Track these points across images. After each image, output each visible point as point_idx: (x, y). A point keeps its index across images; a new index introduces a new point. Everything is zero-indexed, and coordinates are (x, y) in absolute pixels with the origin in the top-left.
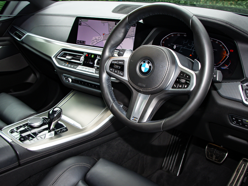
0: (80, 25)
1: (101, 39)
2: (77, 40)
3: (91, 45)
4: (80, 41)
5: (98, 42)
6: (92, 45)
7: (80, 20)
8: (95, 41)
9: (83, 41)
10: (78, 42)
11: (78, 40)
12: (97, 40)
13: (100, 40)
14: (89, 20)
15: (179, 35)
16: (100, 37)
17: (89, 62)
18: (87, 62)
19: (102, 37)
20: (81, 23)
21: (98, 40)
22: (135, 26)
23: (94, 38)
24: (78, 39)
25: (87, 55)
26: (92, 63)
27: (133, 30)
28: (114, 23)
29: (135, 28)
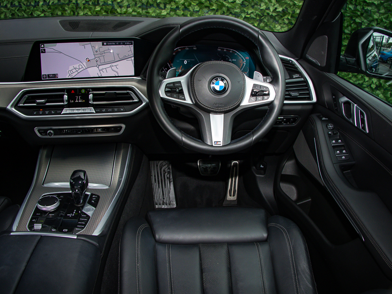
0: (43, 52)
1: (83, 67)
3: (67, 77)
4: (48, 75)
5: (79, 71)
6: (70, 77)
7: (43, 46)
8: (74, 71)
9: (53, 75)
10: (45, 76)
11: (43, 75)
12: (77, 70)
13: (83, 69)
14: (57, 44)
15: (188, 49)
16: (81, 64)
17: (78, 100)
18: (74, 101)
19: (85, 64)
20: (45, 50)
21: (79, 69)
22: (132, 44)
23: (71, 68)
24: (43, 73)
25: (73, 92)
26: (84, 101)
27: (129, 49)
28: (101, 43)
29: (132, 47)
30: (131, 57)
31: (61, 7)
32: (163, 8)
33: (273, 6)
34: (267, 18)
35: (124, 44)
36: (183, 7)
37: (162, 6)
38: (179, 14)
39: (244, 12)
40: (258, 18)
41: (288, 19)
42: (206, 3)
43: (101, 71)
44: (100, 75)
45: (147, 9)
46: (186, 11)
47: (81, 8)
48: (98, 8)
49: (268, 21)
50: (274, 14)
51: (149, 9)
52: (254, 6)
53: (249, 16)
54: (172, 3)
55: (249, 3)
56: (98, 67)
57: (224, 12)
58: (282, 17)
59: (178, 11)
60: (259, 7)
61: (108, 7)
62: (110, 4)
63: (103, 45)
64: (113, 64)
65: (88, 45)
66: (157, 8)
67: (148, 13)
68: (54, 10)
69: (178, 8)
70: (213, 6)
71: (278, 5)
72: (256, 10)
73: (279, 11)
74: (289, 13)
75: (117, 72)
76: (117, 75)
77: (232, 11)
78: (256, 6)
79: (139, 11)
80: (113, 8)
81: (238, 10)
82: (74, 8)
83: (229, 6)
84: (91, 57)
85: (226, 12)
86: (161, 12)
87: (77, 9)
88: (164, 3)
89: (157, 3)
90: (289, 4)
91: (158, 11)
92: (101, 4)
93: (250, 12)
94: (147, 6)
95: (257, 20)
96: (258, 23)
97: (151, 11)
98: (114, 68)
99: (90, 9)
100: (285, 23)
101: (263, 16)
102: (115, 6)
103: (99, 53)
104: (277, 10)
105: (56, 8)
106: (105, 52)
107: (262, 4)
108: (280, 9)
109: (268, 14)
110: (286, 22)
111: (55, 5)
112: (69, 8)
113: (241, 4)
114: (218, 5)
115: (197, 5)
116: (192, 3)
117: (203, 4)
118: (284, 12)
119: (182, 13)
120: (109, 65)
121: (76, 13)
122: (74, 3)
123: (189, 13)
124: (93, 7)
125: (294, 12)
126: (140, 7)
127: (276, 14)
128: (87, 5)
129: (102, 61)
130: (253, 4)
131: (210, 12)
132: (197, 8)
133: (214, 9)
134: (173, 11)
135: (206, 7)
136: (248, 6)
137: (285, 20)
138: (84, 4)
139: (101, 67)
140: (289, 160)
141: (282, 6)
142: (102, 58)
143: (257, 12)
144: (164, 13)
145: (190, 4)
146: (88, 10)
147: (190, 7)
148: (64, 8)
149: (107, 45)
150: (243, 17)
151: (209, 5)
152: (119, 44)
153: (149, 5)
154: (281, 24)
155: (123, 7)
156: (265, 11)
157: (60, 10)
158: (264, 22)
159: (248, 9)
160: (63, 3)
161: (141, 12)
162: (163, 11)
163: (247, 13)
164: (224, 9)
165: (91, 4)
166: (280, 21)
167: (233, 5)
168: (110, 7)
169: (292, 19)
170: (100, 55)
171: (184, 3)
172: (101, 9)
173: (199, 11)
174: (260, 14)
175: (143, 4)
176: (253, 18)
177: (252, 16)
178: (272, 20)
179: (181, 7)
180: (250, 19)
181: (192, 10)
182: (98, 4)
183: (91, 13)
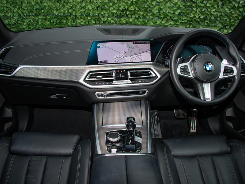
0: (98, 48)
1: (122, 56)
2: (98, 60)
4: (102, 61)
5: (120, 59)
6: (114, 62)
7: (98, 44)
8: (117, 59)
9: (105, 61)
10: (100, 62)
12: (119, 58)
13: (122, 58)
14: (107, 43)
17: (121, 76)
18: (119, 77)
19: (123, 54)
20: (99, 46)
22: (149, 43)
23: (115, 57)
25: (118, 71)
26: (125, 76)
27: (148, 46)
28: (132, 42)
29: (149, 45)
30: (149, 51)
31: (66, 18)
32: (130, 17)
33: (198, 15)
34: (194, 23)
35: (145, 43)
36: (143, 16)
37: (130, 16)
38: (140, 21)
39: (181, 19)
40: (189, 23)
41: (207, 23)
42: (157, 14)
43: (132, 59)
44: (132, 61)
45: (120, 18)
46: (145, 19)
47: (78, 18)
48: (89, 18)
49: (195, 24)
50: (199, 20)
51: (121, 18)
52: (186, 15)
53: (183, 22)
54: (136, 14)
55: (183, 14)
56: (131, 57)
57: (168, 19)
58: (203, 22)
59: (139, 19)
60: (189, 16)
61: (95, 17)
62: (97, 16)
63: (133, 43)
64: (139, 55)
65: (125, 44)
66: (127, 18)
67: (121, 20)
68: (61, 20)
69: (139, 17)
70: (161, 15)
71: (201, 14)
72: (188, 18)
73: (202, 18)
74: (208, 19)
75: (141, 59)
76: (141, 61)
77: (173, 18)
78: (187, 16)
79: (115, 19)
80: (99, 18)
81: (176, 18)
82: (74, 18)
83: (171, 15)
84: (127, 51)
85: (169, 19)
86: (129, 20)
87: (76, 19)
88: (131, 14)
89: (126, 14)
90: (208, 14)
91: (127, 19)
92: (91, 16)
93: (184, 19)
94: (120, 16)
95: (188, 24)
96: (189, 25)
97: (122, 20)
98: (140, 57)
99: (84, 19)
100: (205, 26)
101: (192, 21)
102: (100, 16)
103: (131, 48)
104: (201, 18)
105: (63, 18)
106: (135, 47)
107: (191, 14)
108: (202, 17)
109: (195, 20)
110: (206, 24)
111: (62, 16)
112: (70, 18)
113: (178, 15)
114: (164, 15)
115: (151, 15)
116: (149, 14)
117: (155, 14)
118: (205, 19)
119: (142, 20)
120: (137, 55)
121: (75, 21)
122: (74, 15)
123: (147, 20)
124: (86, 17)
125: (211, 18)
126: (115, 17)
127: (200, 20)
128: (82, 16)
129: (133, 53)
130: (185, 14)
131: (159, 20)
132: (151, 17)
133: (162, 18)
134: (136, 19)
135: (157, 16)
136: (182, 15)
137: (205, 23)
138: (80, 16)
139: (132, 57)
140: (229, 108)
141: (203, 15)
142: (133, 51)
143: (188, 19)
144: (131, 20)
145: (147, 15)
146: (83, 19)
147: (147, 17)
148: (67, 18)
149: (136, 43)
150: (180, 22)
151: (159, 15)
152: (142, 43)
153: (121, 16)
154: (203, 26)
155: (105, 17)
156: (193, 18)
157: (65, 20)
158: (193, 25)
159: (183, 17)
160: (67, 15)
161: (116, 20)
162: (130, 19)
163: (182, 19)
164: (168, 17)
165: (85, 15)
166: (202, 24)
167: (174, 15)
168: (97, 17)
169: (209, 23)
170: (131, 50)
171: (143, 14)
172: (91, 19)
173: (152, 19)
174: (190, 20)
175: (117, 15)
176: (186, 23)
177: (185, 21)
178: (197, 24)
179: (142, 17)
180: (184, 23)
181: (148, 19)
182: (89, 15)
183: (85, 21)
